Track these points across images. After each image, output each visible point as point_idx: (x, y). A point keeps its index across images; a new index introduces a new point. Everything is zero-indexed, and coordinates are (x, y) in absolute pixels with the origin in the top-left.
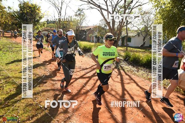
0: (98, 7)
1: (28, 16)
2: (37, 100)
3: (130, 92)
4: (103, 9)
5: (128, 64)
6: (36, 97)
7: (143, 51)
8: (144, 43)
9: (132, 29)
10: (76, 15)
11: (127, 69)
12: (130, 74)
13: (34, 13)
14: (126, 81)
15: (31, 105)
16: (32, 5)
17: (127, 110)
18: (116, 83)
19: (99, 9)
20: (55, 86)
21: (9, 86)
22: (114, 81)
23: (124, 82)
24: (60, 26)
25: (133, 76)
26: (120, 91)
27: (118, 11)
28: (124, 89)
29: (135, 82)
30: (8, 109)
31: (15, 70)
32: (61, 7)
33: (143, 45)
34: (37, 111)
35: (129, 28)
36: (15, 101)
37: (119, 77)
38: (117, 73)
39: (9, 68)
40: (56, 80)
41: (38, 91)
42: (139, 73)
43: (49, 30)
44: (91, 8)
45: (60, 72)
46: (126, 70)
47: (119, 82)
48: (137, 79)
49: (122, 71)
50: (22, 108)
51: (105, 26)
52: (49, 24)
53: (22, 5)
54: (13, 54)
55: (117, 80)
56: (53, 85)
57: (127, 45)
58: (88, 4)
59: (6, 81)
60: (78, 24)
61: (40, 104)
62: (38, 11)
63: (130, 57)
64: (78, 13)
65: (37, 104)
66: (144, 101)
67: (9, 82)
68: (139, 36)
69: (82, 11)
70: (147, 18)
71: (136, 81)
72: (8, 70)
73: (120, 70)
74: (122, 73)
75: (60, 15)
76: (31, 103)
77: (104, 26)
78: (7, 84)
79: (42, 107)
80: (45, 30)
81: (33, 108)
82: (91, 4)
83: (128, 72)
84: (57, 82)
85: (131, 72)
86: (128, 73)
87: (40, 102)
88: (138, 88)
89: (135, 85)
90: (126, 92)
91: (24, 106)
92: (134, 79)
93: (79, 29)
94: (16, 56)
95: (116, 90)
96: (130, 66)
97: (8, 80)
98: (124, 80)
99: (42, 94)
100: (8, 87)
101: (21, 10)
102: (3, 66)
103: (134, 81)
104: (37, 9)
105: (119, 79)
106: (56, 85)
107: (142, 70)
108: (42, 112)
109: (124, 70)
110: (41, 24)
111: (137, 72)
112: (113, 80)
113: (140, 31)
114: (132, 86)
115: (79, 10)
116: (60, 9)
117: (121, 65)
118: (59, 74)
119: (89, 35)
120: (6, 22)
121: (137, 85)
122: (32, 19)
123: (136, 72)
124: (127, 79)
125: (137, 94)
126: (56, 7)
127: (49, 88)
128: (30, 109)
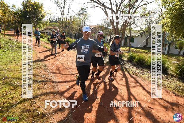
0: (102, 6)
1: (31, 14)
2: (35, 104)
3: (137, 97)
4: (107, 8)
5: (132, 65)
6: (34, 102)
7: (146, 51)
8: (147, 44)
9: (135, 29)
10: (79, 14)
11: (132, 70)
12: (135, 77)
13: (37, 12)
14: (132, 84)
15: (28, 111)
16: (35, 3)
17: (135, 119)
18: (121, 86)
19: (103, 8)
20: (55, 89)
21: (6, 88)
22: (119, 84)
23: (129, 85)
24: (63, 25)
25: (138, 79)
26: (126, 96)
27: (123, 10)
28: (130, 94)
29: (141, 86)
30: (2, 115)
31: (14, 70)
32: (64, 5)
33: (146, 45)
34: (34, 118)
35: (132, 28)
36: (11, 106)
37: (124, 79)
38: (121, 74)
39: (8, 67)
40: (57, 81)
41: (37, 94)
42: (144, 76)
43: (52, 29)
44: (94, 7)
45: (62, 73)
46: (131, 72)
47: (124, 85)
48: (143, 82)
49: (126, 73)
50: (17, 114)
51: (108, 25)
52: (52, 23)
53: (25, 3)
54: (14, 52)
55: (121, 82)
56: (54, 87)
57: (130, 45)
58: (92, 2)
59: (3, 83)
60: (80, 23)
61: (38, 110)
62: (40, 10)
63: (134, 58)
64: (81, 12)
65: (35, 109)
66: (152, 108)
67: (6, 84)
68: (142, 36)
69: (85, 10)
70: (151, 18)
71: (142, 84)
72: (7, 70)
73: (124, 71)
74: (127, 75)
75: (63, 13)
76: (28, 109)
77: (106, 25)
78: (4, 86)
79: (40, 113)
80: (48, 29)
81: (29, 115)
82: (95, 2)
83: (133, 74)
84: (58, 84)
85: (136, 74)
86: (133, 76)
87: (38, 108)
88: (145, 93)
89: (141, 89)
90: (132, 97)
91: (20, 112)
92: (139, 82)
93: (81, 28)
94: (16, 55)
95: (121, 95)
96: (135, 68)
97: (5, 80)
98: (130, 83)
99: (41, 98)
100: (4, 89)
101: (24, 8)
102: (2, 65)
103: (140, 84)
104: (40, 7)
105: (123, 82)
106: (56, 87)
107: (147, 72)
108: (39, 120)
109: (128, 72)
110: (44, 23)
111: (143, 74)
112: (117, 82)
113: (143, 32)
114: (139, 90)
115: (82, 9)
116: (63, 8)
117: (126, 67)
118: (60, 75)
119: (92, 35)
120: (8, 20)
121: (144, 89)
122: (35, 17)
123: (141, 74)
124: (132, 82)
125: (144, 100)
126: (58, 5)
127: (48, 91)
128: (26, 116)
